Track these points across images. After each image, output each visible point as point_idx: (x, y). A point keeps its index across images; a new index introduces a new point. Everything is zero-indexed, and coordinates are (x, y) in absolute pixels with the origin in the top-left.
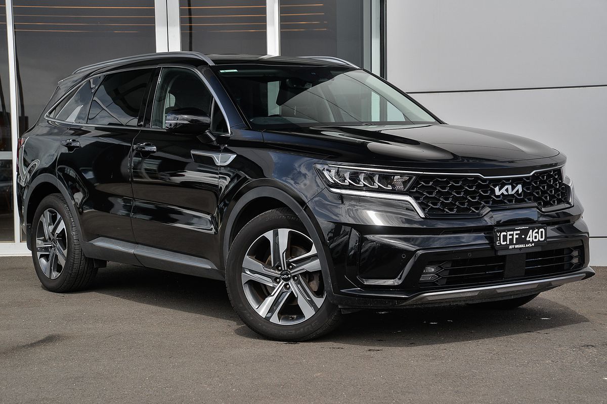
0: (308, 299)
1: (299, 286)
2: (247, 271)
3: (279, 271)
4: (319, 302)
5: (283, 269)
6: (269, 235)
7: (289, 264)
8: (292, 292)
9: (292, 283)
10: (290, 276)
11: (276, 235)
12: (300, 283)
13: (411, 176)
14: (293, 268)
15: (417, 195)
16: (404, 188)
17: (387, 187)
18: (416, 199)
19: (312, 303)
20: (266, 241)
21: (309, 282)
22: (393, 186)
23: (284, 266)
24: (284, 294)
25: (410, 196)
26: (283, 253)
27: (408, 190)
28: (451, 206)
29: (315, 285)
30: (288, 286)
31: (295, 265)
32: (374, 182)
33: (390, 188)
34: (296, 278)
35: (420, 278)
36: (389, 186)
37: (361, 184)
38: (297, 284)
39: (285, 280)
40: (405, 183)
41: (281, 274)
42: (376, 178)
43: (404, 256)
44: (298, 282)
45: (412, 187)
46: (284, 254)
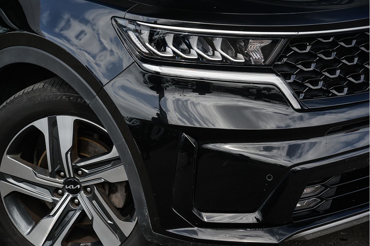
0: (109, 222)
1: (94, 202)
2: (9, 178)
3: (62, 177)
4: (127, 227)
5: (68, 176)
6: (42, 124)
7: (76, 169)
8: (83, 211)
9: (82, 197)
10: (79, 186)
11: (53, 125)
12: (95, 198)
13: (275, 40)
14: (84, 175)
15: (286, 69)
16: (266, 58)
17: (236, 57)
18: (285, 76)
19: (115, 228)
20: (38, 133)
21: (109, 195)
22: (247, 55)
23: (68, 171)
24: (71, 213)
25: (277, 75)
26: (67, 153)
27: (272, 63)
28: (338, 84)
29: (118, 199)
30: (77, 200)
31: (87, 171)
32: (214, 49)
33: (241, 59)
34: (89, 189)
35: (295, 208)
36: (240, 56)
37: (193, 55)
38: (90, 200)
39: (71, 191)
40: (265, 51)
41: (64, 183)
42: (218, 43)
43: (269, 178)
44: (92, 197)
45: (279, 57)
46: (69, 155)
